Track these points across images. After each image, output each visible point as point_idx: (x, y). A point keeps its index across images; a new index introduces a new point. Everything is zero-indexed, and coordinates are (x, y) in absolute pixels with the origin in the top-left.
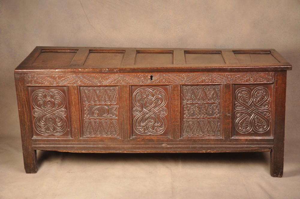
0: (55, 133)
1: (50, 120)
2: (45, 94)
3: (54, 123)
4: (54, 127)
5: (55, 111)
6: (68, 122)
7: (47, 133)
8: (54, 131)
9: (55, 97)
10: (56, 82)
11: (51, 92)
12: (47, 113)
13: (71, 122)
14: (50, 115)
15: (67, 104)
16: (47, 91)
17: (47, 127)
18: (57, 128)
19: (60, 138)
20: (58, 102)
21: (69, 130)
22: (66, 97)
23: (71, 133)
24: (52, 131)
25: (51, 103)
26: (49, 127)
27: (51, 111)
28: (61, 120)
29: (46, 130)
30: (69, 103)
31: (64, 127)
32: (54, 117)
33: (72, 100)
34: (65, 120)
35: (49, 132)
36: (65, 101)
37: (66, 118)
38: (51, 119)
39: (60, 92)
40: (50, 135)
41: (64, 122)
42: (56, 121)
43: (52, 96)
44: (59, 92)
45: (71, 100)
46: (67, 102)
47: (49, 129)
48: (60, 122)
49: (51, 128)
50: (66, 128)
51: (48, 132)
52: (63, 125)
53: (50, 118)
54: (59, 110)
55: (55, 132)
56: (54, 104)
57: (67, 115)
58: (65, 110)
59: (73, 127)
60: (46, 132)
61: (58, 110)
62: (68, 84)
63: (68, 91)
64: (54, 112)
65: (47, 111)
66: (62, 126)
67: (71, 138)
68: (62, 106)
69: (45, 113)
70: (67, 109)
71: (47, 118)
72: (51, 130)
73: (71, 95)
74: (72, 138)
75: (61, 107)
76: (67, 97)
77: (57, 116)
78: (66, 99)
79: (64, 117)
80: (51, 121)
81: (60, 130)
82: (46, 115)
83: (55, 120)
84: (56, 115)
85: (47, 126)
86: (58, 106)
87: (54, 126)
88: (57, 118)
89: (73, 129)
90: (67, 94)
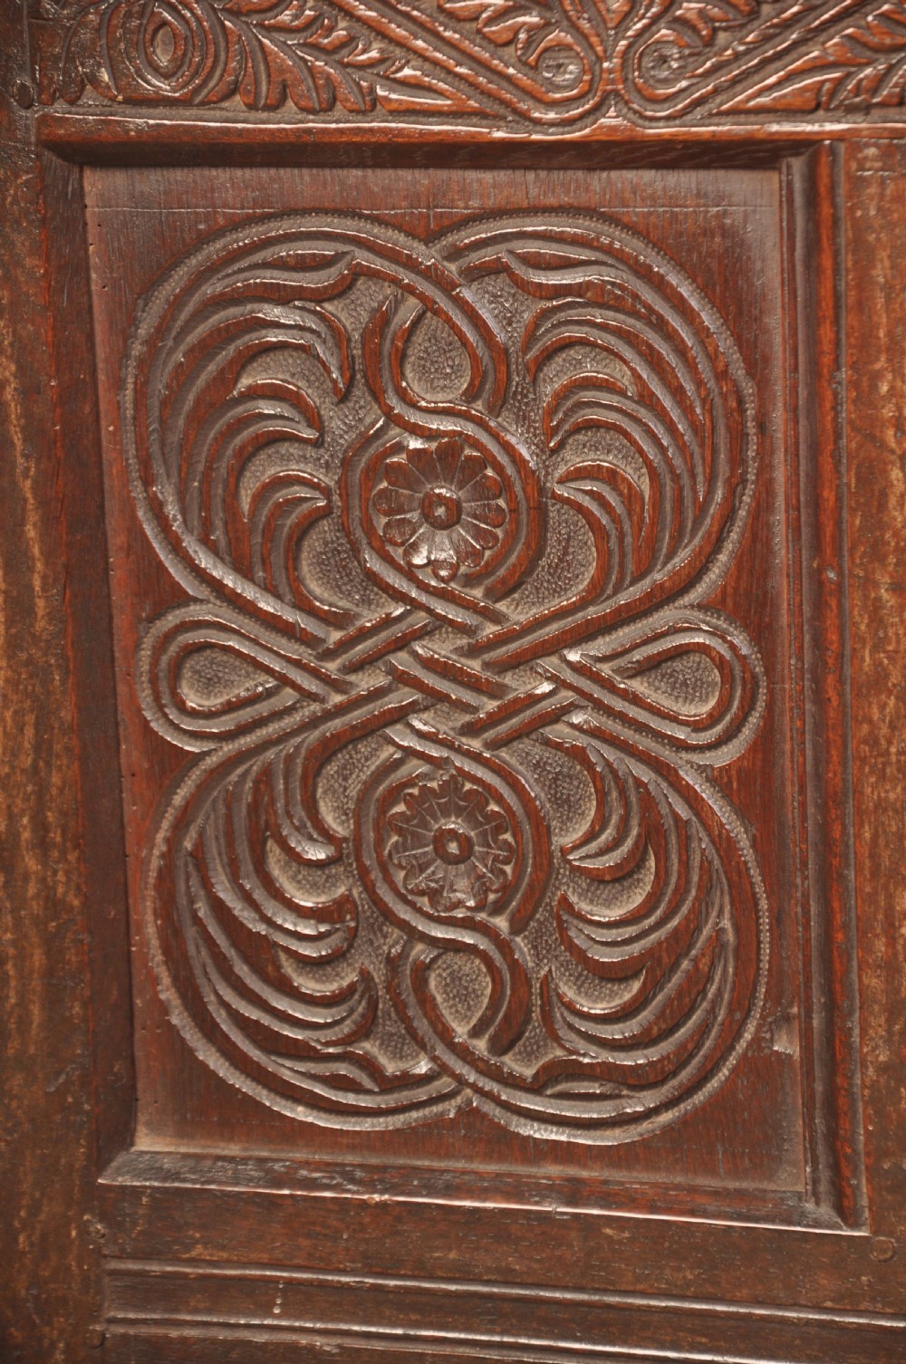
0: (535, 1087)
1: (442, 838)
2: (382, 320)
3: (508, 890)
4: (515, 966)
5: (550, 663)
6: (777, 885)
7: (389, 1084)
8: (510, 1063)
9: (555, 379)
10: (592, 69)
11: (497, 269)
12: (407, 696)
13: (829, 880)
14: (445, 729)
15: (779, 517)
16: (410, 264)
17: (393, 963)
18: (569, 992)
19: (606, 1200)
20: (611, 477)
21: (785, 1045)
22: (763, 384)
23: (832, 1112)
24: (481, 1046)
25: (484, 492)
26: (421, 971)
27: (473, 651)
28: (653, 836)
29: (363, 1032)
30: (816, 503)
31: (697, 984)
32: (527, 779)
33: (871, 436)
34: (725, 845)
35: (423, 1067)
36: (737, 460)
37: (742, 812)
38: (472, 804)
39: (659, 285)
40: (439, 1122)
41: (706, 889)
42: (547, 864)
43: (500, 353)
44: (644, 273)
45: (849, 442)
46: (780, 475)
47: (426, 1002)
48: (623, 876)
49: (464, 996)
50: (742, 1005)
51: (391, 1067)
52: (681, 941)
53: (452, 786)
54: (625, 635)
55: (529, 1072)
56: (540, 513)
57: (765, 743)
58: (740, 639)
59: (874, 982)
60: (368, 1064)
61: (601, 646)
62: (815, 105)
63: (813, 248)
64: (520, 684)
65: (401, 660)
66: (652, 967)
67: (825, 1211)
68: (682, 558)
69: (366, 682)
70: (762, 633)
71: (394, 794)
72: (461, 1031)
73: (866, 342)
74: (847, 1213)
75: (658, 576)
76: (779, 389)
77: (578, 754)
78: (762, 427)
79: (718, 779)
80: (466, 844)
81: (615, 1032)
82: (373, 729)
83: (543, 833)
84: (557, 732)
85: (393, 942)
86: (605, 556)
87: (505, 947)
88: (567, 806)
89: (878, 1022)
90: (775, 322)
